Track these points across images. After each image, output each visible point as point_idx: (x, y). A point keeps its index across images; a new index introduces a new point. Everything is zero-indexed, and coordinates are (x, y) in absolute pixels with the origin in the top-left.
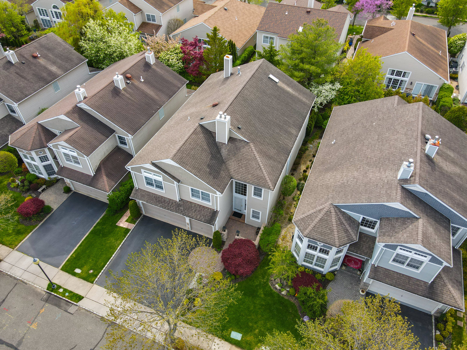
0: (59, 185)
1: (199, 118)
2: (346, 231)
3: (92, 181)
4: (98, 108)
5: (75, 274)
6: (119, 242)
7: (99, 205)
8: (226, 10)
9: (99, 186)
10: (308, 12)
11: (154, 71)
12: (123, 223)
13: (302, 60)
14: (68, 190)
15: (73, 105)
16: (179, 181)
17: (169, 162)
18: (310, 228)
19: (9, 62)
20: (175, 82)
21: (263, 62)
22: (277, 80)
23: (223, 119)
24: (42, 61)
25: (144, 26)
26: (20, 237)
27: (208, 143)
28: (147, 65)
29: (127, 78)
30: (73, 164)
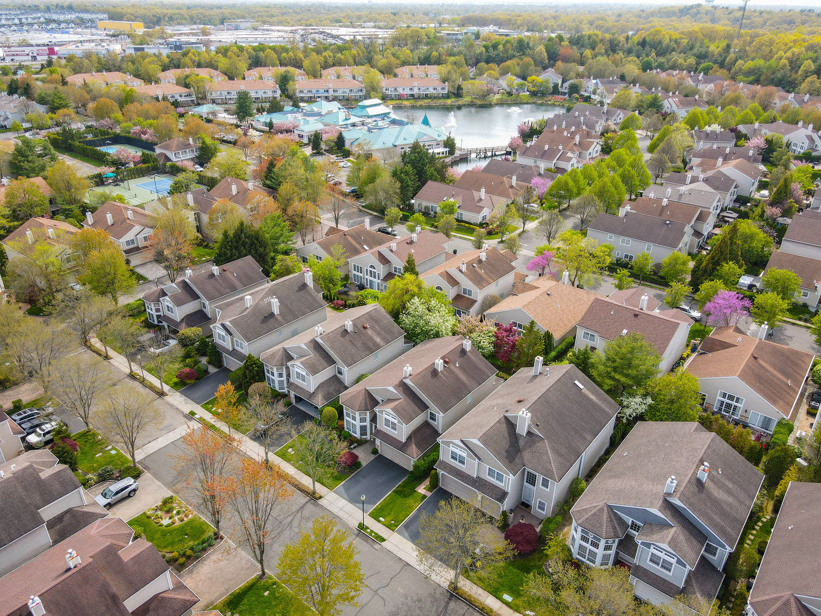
0: (367, 445)
1: (504, 410)
2: (614, 528)
3: (402, 447)
4: (419, 386)
5: (379, 521)
6: (416, 504)
7: (401, 471)
8: (548, 295)
9: (409, 451)
10: (636, 315)
11: (469, 357)
12: (422, 490)
13: (615, 369)
14: (375, 452)
15: (400, 380)
16: (480, 459)
17: (476, 441)
18: (583, 519)
19: (346, 330)
20: (486, 370)
21: (571, 368)
22: (582, 387)
23: (524, 415)
24: (370, 332)
25: (458, 298)
26: (337, 482)
27: (509, 434)
28: (463, 352)
29: (445, 362)
30: (390, 429)
